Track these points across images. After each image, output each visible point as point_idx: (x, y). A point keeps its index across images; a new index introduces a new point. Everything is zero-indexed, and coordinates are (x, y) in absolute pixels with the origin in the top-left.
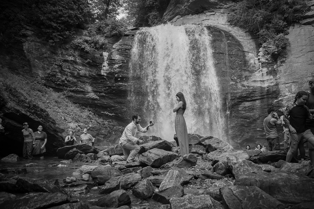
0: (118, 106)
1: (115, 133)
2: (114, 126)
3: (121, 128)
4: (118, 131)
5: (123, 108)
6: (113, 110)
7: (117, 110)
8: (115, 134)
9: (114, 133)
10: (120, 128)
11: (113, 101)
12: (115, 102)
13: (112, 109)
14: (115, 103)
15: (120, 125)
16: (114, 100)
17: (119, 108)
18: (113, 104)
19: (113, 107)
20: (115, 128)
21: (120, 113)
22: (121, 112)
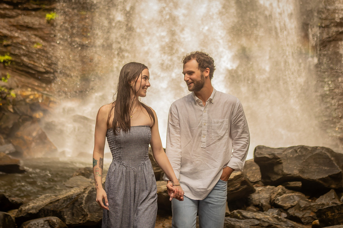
0: (20, 36)
1: (14, 109)
2: (11, 89)
3: (30, 95)
4: (23, 103)
5: (34, 43)
6: (6, 46)
7: (17, 45)
8: (15, 113)
9: (12, 110)
10: (27, 97)
11: (7, 22)
12: (14, 26)
13: (5, 43)
14: (12, 28)
15: (25, 86)
16: (12, 20)
17: (23, 41)
18: (8, 30)
19: (6, 37)
20: (13, 94)
21: (25, 55)
22: (28, 51)
